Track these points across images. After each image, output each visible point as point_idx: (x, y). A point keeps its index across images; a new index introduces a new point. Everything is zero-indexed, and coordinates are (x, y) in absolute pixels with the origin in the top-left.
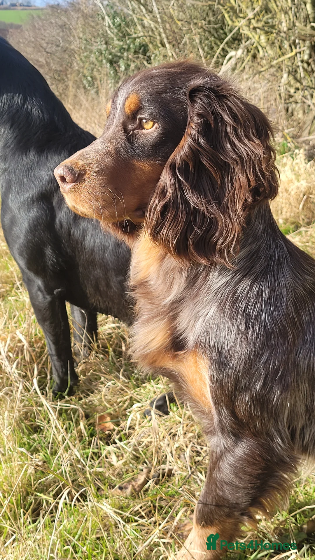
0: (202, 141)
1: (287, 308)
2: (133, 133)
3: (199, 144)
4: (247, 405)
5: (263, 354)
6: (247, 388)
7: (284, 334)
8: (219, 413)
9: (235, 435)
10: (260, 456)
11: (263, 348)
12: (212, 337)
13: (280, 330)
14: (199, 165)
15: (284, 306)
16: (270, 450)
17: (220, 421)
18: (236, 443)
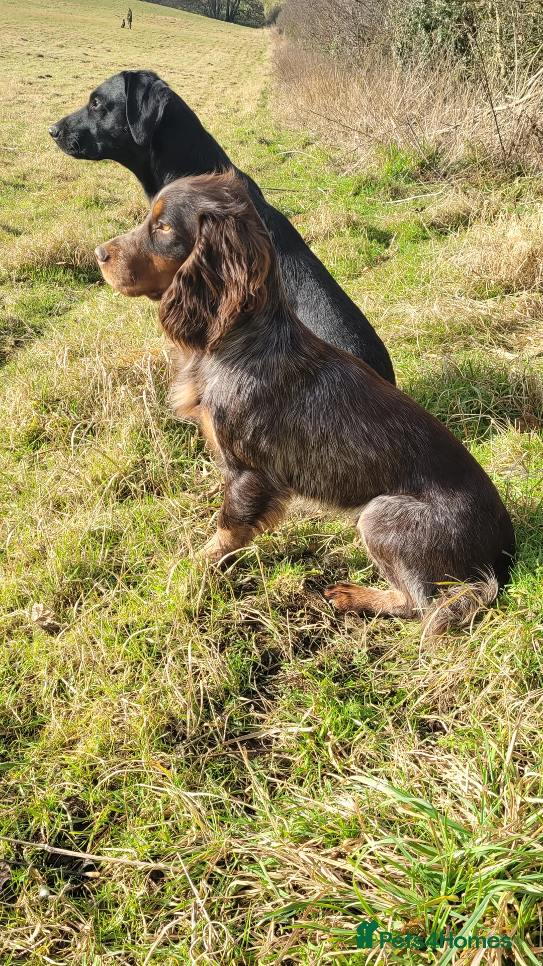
0: (204, 260)
1: (278, 380)
2: (156, 232)
3: (201, 262)
4: (241, 449)
5: (251, 414)
6: (240, 437)
7: (270, 401)
8: (225, 453)
9: (238, 467)
10: (257, 484)
11: (251, 409)
12: (215, 397)
13: (267, 398)
14: (200, 277)
15: (275, 378)
16: (265, 480)
17: (227, 459)
18: (240, 474)
